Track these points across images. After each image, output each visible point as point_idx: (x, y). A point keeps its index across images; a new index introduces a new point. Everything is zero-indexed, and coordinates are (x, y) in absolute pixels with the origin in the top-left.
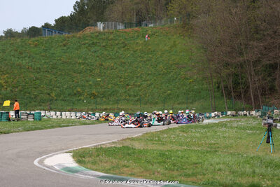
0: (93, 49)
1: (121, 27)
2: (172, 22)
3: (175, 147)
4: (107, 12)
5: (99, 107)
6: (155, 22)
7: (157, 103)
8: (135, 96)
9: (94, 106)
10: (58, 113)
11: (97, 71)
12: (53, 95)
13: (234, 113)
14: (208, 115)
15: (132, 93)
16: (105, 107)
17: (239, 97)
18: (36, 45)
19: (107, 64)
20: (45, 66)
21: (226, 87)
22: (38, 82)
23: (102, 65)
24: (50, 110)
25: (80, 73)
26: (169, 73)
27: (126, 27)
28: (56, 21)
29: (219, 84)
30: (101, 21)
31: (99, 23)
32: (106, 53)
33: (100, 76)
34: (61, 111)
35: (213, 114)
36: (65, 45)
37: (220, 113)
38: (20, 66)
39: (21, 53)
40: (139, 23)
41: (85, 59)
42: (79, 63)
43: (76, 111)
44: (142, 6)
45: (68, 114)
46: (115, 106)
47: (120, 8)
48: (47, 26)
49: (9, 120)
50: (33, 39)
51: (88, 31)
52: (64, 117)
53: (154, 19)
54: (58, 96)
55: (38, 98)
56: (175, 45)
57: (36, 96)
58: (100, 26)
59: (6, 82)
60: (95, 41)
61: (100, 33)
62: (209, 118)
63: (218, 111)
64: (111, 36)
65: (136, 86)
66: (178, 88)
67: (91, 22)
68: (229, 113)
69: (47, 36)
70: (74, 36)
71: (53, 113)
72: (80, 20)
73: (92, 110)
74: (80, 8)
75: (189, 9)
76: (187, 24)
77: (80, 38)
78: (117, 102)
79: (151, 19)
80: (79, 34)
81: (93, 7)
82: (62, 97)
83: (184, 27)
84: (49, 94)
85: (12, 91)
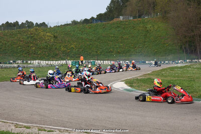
0: (118, 30)
1: (131, 18)
2: (157, 15)
4: (123, 11)
5: (121, 58)
6: (148, 16)
7: (150, 56)
8: (139, 53)
9: (119, 58)
10: (102, 62)
11: (120, 40)
12: (99, 52)
13: (190, 60)
14: (177, 62)
15: (138, 51)
16: (124, 58)
17: (192, 52)
18: (90, 28)
19: (125, 37)
20: (95, 38)
21: (185, 48)
22: (91, 46)
23: (122, 37)
24: (98, 60)
25: (112, 41)
26: (156, 41)
27: (134, 18)
29: (181, 46)
30: (122, 15)
31: (120, 17)
32: (124, 31)
33: (121, 42)
34: (103, 60)
35: (179, 62)
36: (104, 28)
37: (183, 61)
38: (82, 39)
39: (82, 32)
40: (140, 17)
41: (114, 34)
42: (111, 37)
43: (111, 60)
44: (142, 8)
45: (107, 62)
46: (129, 58)
47: (131, 9)
50: (88, 25)
51: (115, 20)
52: (105, 63)
53: (148, 14)
54: (101, 53)
55: (91, 54)
56: (159, 27)
57: (90, 53)
58: (121, 18)
59: (76, 46)
60: (119, 25)
61: (121, 21)
62: (177, 63)
63: (182, 60)
64: (127, 23)
65: (140, 48)
66: (161, 49)
67: (115, 16)
68: (188, 61)
69: (94, 24)
70: (108, 23)
71: (99, 61)
72: (109, 15)
73: (118, 60)
74: (109, 8)
75: (166, 9)
76: (165, 17)
77: (111, 24)
78: (130, 55)
79: (146, 14)
80: (111, 22)
81: (116, 8)
82: (103, 54)
83: (163, 18)
84: (96, 52)
85: (78, 51)
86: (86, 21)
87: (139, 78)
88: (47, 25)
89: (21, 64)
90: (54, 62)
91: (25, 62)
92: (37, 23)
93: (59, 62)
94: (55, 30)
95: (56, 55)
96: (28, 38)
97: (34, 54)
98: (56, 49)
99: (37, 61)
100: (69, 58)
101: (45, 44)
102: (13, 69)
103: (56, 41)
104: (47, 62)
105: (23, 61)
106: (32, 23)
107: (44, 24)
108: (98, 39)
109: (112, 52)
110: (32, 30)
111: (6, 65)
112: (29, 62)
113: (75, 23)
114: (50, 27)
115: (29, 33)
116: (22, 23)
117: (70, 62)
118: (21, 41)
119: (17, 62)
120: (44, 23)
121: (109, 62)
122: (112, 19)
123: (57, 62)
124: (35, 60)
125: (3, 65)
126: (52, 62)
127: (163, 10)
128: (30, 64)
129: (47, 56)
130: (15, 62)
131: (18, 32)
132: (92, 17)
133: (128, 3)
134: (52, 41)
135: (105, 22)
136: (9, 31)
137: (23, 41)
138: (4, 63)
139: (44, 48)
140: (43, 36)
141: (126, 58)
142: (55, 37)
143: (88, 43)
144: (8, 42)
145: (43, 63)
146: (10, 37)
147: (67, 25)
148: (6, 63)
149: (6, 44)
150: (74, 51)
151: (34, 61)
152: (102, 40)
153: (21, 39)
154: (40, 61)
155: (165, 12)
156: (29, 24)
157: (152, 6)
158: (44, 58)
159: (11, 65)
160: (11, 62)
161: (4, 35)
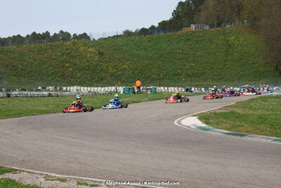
0: (188, 43)
1: (207, 28)
2: (243, 23)
3: (264, 112)
4: (196, 17)
5: (193, 83)
6: (231, 24)
7: (233, 80)
8: (218, 76)
9: (190, 83)
10: (166, 88)
11: (191, 58)
12: (161, 75)
14: (271, 89)
15: (216, 74)
16: (197, 83)
18: (149, 41)
19: (198, 53)
20: (156, 55)
22: (150, 67)
23: (194, 54)
24: (160, 86)
25: (180, 60)
26: (242, 59)
27: (210, 28)
28: (159, 24)
29: (277, 67)
30: (194, 23)
31: (192, 25)
32: (197, 45)
33: (193, 62)
34: (168, 87)
35: (275, 88)
36: (169, 41)
37: (280, 88)
38: (138, 56)
39: (138, 46)
40: (219, 25)
41: (183, 50)
42: (179, 53)
43: (178, 86)
44: (222, 13)
45: (172, 88)
46: (205, 83)
47: (206, 14)
48: (153, 27)
49: (135, 93)
50: (147, 37)
51: (185, 30)
52: (170, 91)
53: (231, 21)
54: (165, 76)
55: (151, 78)
56: (246, 40)
57: (149, 77)
58: (193, 27)
59: (129, 67)
60: (190, 37)
61: (193, 32)
63: (278, 86)
64: (201, 34)
65: (219, 69)
66: (248, 70)
67: (185, 24)
69: (156, 35)
70: (175, 34)
71: (162, 88)
72: (176, 23)
73: (189, 85)
74: (176, 13)
75: (255, 15)
76: (254, 26)
77: (179, 36)
78: (206, 80)
79: (228, 21)
80: (178, 33)
81: (186, 14)
82: (167, 77)
83: (252, 27)
84: (158, 75)
85: (133, 73)
86: (144, 31)
87: (218, 112)
88: (88, 38)
89: (52, 91)
90: (99, 88)
91: (58, 88)
92: (75, 35)
93: (106, 88)
94: (100, 44)
95: (102, 79)
96: (63, 54)
97: (72, 77)
98: (102, 70)
99: (75, 88)
100: (119, 83)
101: (86, 64)
102: (41, 98)
103: (101, 59)
104: (89, 89)
105: (56, 88)
106: (68, 35)
107: (84, 36)
108: (161, 57)
109: (180, 75)
110: (68, 43)
111: (32, 93)
112: (64, 88)
113: (128, 33)
114: (94, 39)
115: (65, 48)
116: (55, 34)
117: (121, 89)
118: (53, 60)
119: (48, 88)
120: (85, 34)
121: (176, 89)
122: (180, 28)
123: (103, 88)
124: (73, 85)
125: (29, 93)
126: (96, 89)
127: (252, 16)
128: (66, 91)
129: (90, 81)
130: (45, 88)
131: (48, 47)
132: (152, 26)
133: (203, 6)
134: (96, 59)
135: (170, 33)
136: (37, 45)
137: (56, 59)
138: (30, 90)
139: (85, 69)
140: (84, 52)
141: (200, 84)
142: (100, 53)
143: (147, 62)
144: (35, 60)
145: (84, 90)
146: (38, 54)
147: (118, 36)
148: (32, 90)
149: (32, 63)
150: (127, 73)
151: (72, 88)
152: (166, 58)
153: (53, 57)
154: (79, 88)
155: (255, 18)
156: (64, 36)
157: (236, 10)
158: (86, 83)
159: (38, 93)
160: (40, 88)
161: (30, 51)
